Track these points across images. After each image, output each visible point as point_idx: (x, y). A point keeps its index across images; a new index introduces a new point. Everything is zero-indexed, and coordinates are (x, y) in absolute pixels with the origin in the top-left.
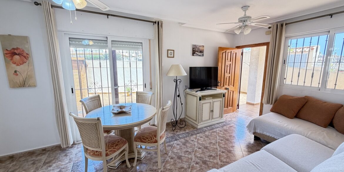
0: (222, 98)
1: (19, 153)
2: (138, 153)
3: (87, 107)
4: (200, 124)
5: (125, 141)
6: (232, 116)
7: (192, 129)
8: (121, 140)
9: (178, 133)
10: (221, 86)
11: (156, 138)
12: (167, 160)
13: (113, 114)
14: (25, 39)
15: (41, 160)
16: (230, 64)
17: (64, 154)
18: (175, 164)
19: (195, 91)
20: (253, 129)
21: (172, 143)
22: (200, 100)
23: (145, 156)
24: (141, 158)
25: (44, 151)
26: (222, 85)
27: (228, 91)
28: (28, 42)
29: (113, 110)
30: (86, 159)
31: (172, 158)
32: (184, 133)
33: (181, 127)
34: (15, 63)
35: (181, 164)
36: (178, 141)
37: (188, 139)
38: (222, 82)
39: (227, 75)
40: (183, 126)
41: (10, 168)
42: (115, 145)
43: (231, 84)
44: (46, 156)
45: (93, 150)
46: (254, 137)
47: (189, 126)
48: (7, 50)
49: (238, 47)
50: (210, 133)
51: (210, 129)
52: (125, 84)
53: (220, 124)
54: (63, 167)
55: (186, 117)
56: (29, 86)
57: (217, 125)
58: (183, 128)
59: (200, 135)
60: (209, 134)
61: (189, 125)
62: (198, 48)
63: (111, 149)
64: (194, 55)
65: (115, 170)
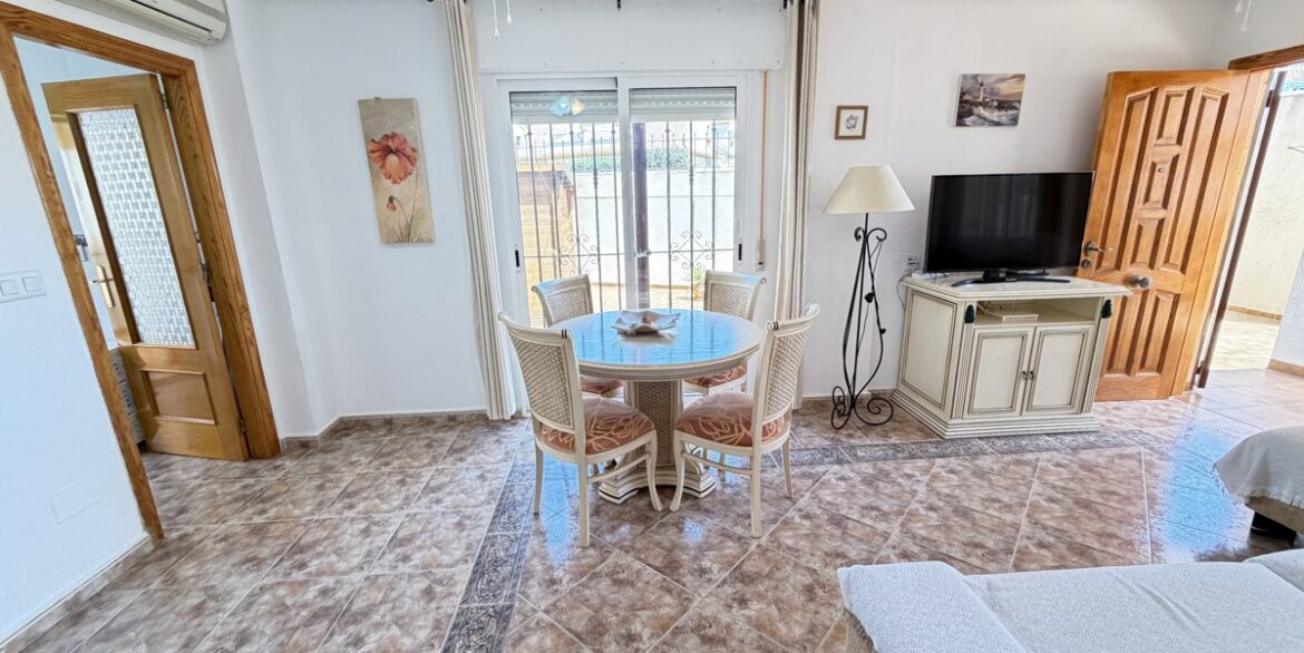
0: (1093, 319)
1: (403, 415)
2: (686, 471)
3: (550, 309)
4: (960, 421)
5: (648, 422)
6: (1147, 415)
7: (917, 437)
8: (634, 417)
9: (853, 441)
10: (1099, 265)
11: (749, 429)
12: (787, 518)
13: (619, 333)
14: (408, 105)
15: (443, 440)
16: (1175, 160)
17: (496, 438)
18: (814, 536)
19: (950, 281)
20: (1248, 478)
21: (820, 469)
22: (969, 318)
23: (714, 490)
24: (700, 493)
25: (452, 420)
26: (1108, 262)
27: (1145, 294)
28: (413, 116)
29: (619, 321)
30: (539, 453)
31: (807, 516)
32: (877, 445)
33: (874, 421)
34: (390, 177)
35: (838, 544)
36: (846, 466)
37: (889, 466)
38: (1112, 249)
39: (1147, 214)
40: (883, 418)
41: (385, 446)
42: (615, 427)
43: (1167, 261)
44: (456, 434)
45: (555, 430)
46: (1250, 520)
47: (905, 424)
48: (373, 141)
49: (1245, 64)
50: (1000, 465)
51: (1005, 447)
52: (673, 246)
53: (1068, 439)
54: (488, 467)
55: (902, 388)
56: (420, 241)
57: (1047, 438)
58: (879, 429)
59: (948, 463)
60: (996, 467)
61: (908, 421)
62: (992, 89)
63: (602, 437)
64: (968, 120)
65: (617, 508)
